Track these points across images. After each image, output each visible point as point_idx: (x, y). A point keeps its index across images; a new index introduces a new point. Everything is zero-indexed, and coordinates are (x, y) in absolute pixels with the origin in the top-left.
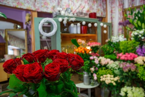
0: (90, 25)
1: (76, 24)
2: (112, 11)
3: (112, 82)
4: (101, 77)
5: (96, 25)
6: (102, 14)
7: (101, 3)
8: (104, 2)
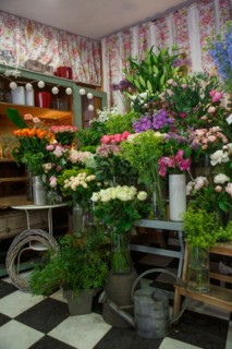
0: (55, 90)
1: (24, 85)
2: (110, 72)
3: (82, 183)
4: (66, 181)
5: (69, 91)
6: (92, 79)
7: (89, 56)
8: (97, 56)
